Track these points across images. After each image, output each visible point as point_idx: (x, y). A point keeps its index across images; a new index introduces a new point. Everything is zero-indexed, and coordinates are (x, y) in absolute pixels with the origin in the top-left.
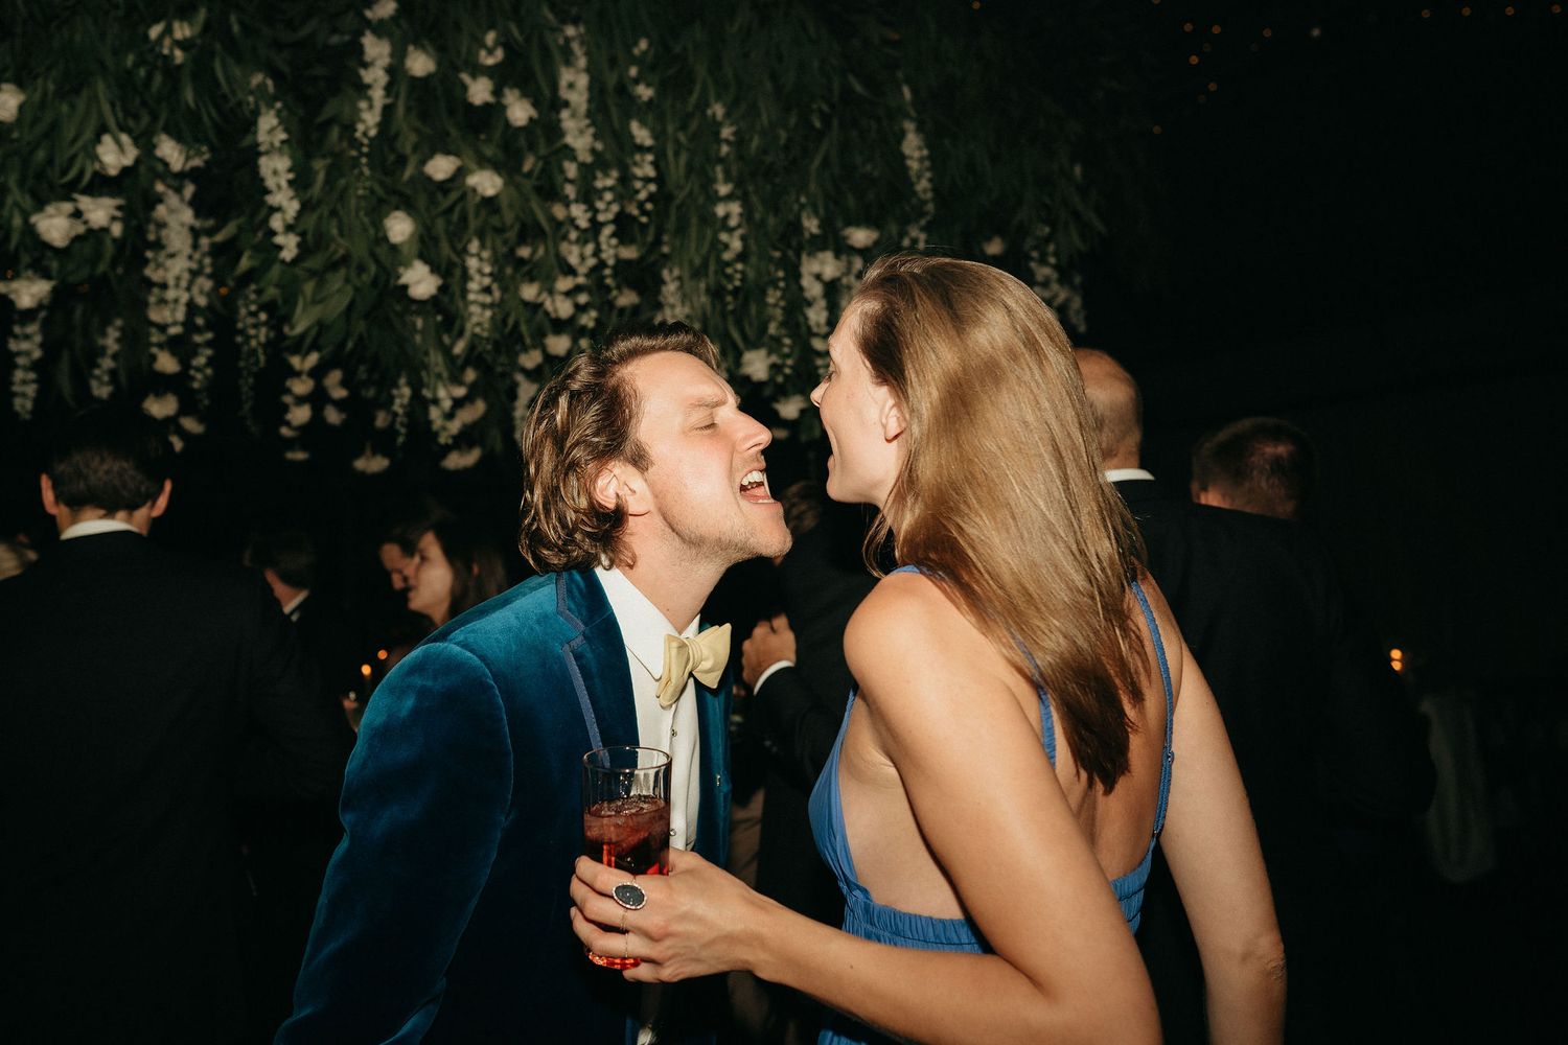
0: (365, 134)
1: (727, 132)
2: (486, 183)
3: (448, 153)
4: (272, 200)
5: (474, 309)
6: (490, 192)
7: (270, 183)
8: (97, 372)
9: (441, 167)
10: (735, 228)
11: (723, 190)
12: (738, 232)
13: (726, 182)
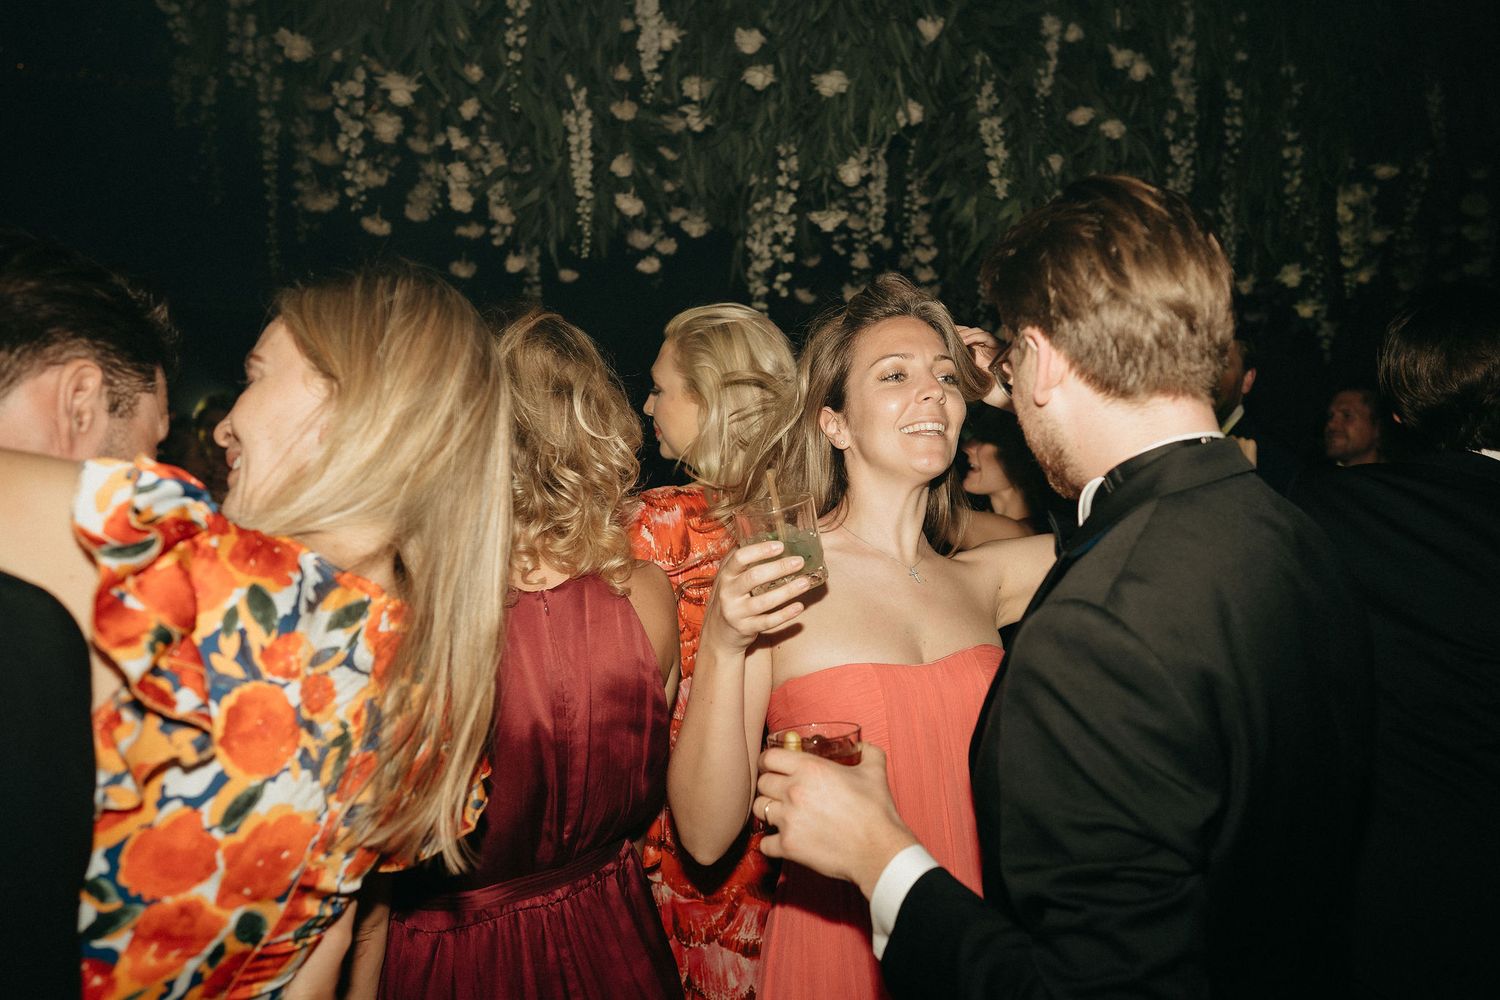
0: (1043, 95)
1: (1297, 88)
2: (1113, 129)
3: (1087, 105)
4: (989, 151)
6: (1116, 136)
7: (988, 140)
9: (1081, 116)
10: (1297, 168)
11: (1291, 136)
12: (1298, 173)
13: (1294, 130)
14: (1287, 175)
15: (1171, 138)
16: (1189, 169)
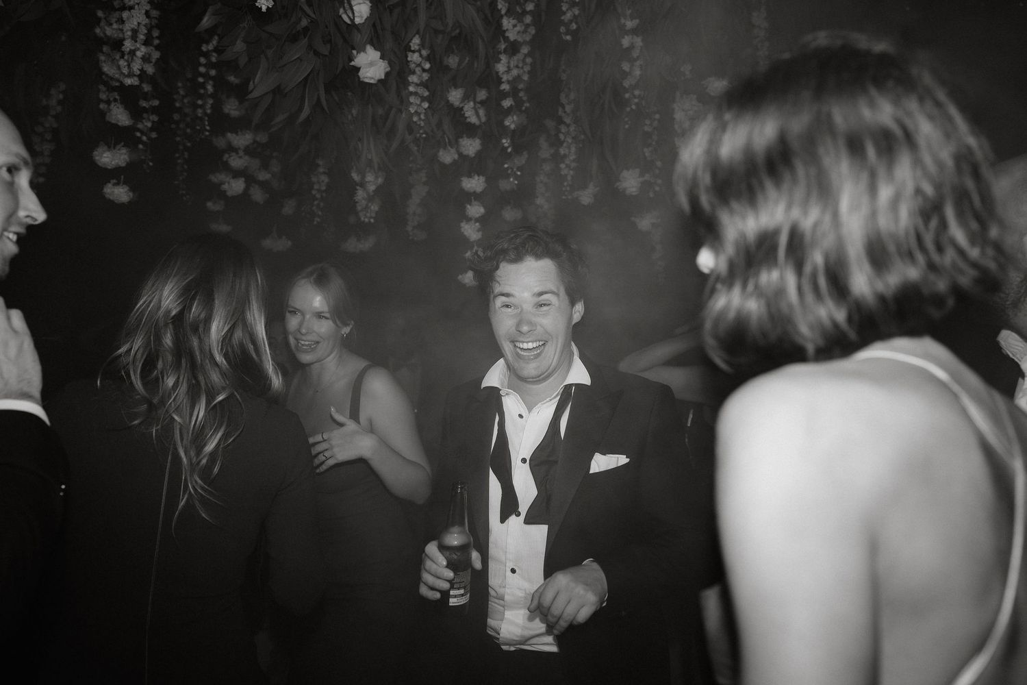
8: (40, 129)
11: (630, 24)
12: (638, 63)
13: (632, 18)
14: (626, 67)
15: (503, 12)
16: (526, 56)
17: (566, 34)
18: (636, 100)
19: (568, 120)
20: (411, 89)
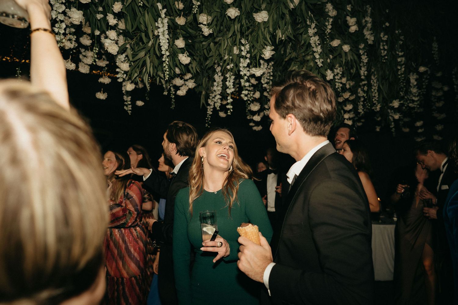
0: (327, 32)
1: (402, 38)
3: (338, 39)
4: (315, 49)
5: (337, 84)
6: (347, 51)
9: (336, 43)
10: (403, 65)
11: (400, 54)
12: (404, 66)
13: (401, 52)
14: (399, 68)
15: (362, 54)
17: (384, 60)
18: (403, 78)
19: (375, 85)
20: (337, 80)
